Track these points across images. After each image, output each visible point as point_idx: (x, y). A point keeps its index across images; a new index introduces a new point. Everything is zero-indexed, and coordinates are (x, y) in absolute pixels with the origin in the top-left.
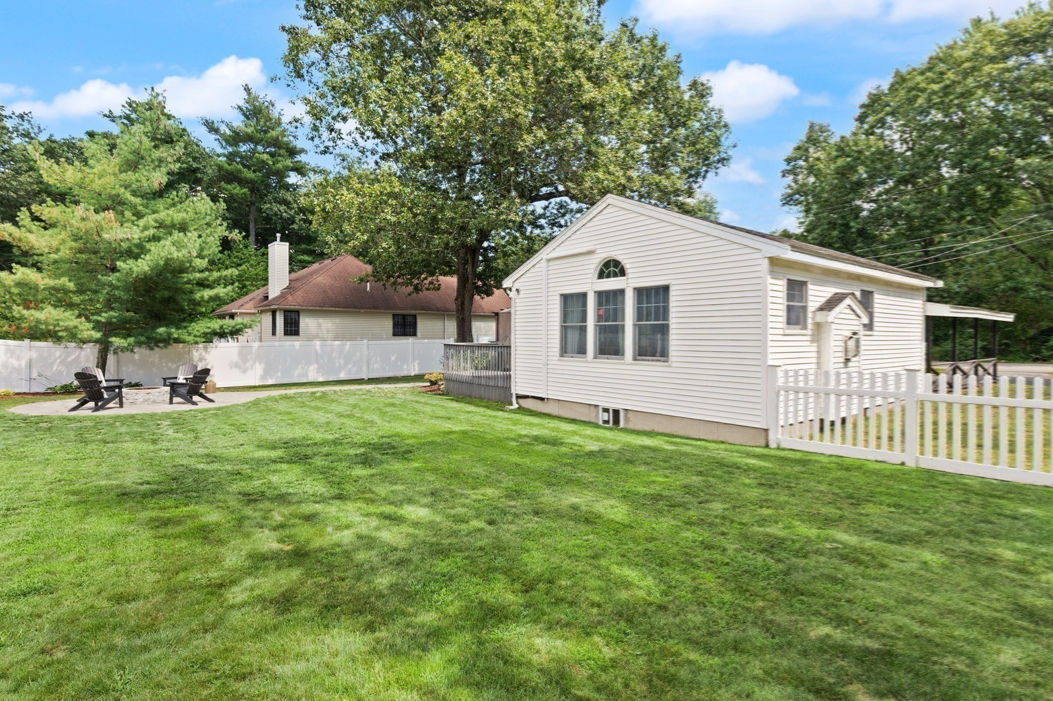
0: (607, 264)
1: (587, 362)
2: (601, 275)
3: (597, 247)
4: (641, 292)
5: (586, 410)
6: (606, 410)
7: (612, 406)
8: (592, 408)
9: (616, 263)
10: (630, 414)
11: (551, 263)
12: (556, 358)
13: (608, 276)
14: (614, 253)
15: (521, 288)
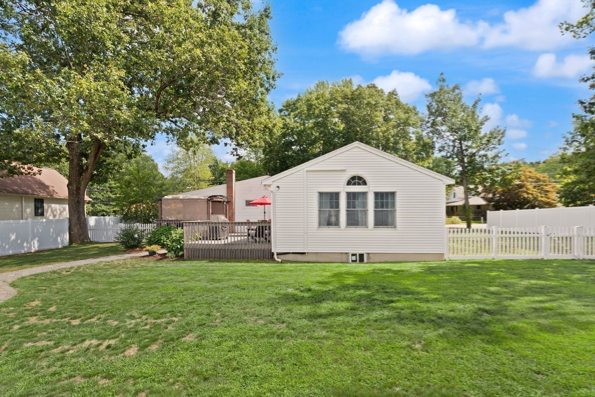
0: (353, 178)
1: (341, 230)
2: (349, 183)
3: (347, 168)
4: (377, 194)
5: (339, 256)
6: (353, 255)
7: (358, 252)
8: (344, 255)
9: (360, 178)
10: (371, 255)
11: (309, 173)
12: (316, 229)
13: (354, 184)
14: (360, 173)
15: (280, 186)
